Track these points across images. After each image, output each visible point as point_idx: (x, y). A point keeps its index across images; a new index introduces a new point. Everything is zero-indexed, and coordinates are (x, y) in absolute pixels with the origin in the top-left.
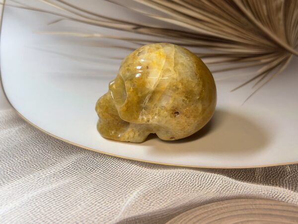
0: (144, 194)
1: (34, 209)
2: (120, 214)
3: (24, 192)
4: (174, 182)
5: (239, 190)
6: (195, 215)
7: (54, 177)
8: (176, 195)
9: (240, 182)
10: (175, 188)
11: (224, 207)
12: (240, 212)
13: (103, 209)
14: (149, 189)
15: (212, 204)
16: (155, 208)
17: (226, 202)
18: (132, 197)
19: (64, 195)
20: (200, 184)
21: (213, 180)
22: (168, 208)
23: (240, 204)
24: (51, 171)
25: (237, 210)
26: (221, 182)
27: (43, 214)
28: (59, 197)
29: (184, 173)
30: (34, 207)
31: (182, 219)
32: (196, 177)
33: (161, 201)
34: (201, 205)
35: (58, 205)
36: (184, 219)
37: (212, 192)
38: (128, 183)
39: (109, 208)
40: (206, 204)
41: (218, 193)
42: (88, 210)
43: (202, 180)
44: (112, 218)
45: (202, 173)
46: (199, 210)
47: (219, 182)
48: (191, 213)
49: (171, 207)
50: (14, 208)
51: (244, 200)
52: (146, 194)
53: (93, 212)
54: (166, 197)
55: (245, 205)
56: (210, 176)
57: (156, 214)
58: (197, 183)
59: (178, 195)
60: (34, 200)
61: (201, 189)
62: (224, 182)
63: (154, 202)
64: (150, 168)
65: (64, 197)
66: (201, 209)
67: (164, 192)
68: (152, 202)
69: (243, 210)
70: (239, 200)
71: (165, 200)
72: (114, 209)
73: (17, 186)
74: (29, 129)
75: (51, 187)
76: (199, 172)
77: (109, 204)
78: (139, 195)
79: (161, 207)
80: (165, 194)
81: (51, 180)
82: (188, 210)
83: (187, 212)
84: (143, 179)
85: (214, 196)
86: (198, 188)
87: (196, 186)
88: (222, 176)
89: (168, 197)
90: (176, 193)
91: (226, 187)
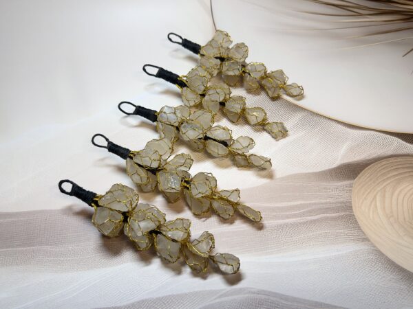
2: (339, 161)
4: (367, 141)
5: (408, 150)
6: (382, 165)
9: (409, 144)
10: (368, 145)
11: (398, 161)
15: (391, 158)
16: (358, 158)
17: (400, 158)
18: (343, 150)
20: (383, 143)
21: (392, 141)
34: (384, 159)
36: (375, 167)
37: (391, 150)
38: (338, 139)
39: (331, 156)
40: (388, 158)
41: (395, 151)
44: (334, 163)
45: (384, 135)
47: (396, 143)
48: (379, 163)
49: (367, 158)
55: (411, 161)
56: (390, 138)
57: (359, 162)
59: (371, 150)
61: (384, 147)
62: (398, 143)
64: (351, 128)
68: (356, 154)
70: (408, 157)
71: (363, 154)
72: (334, 157)
79: (361, 158)
84: (347, 137)
85: (392, 153)
87: (381, 145)
88: (397, 139)
89: (364, 151)
91: (400, 147)
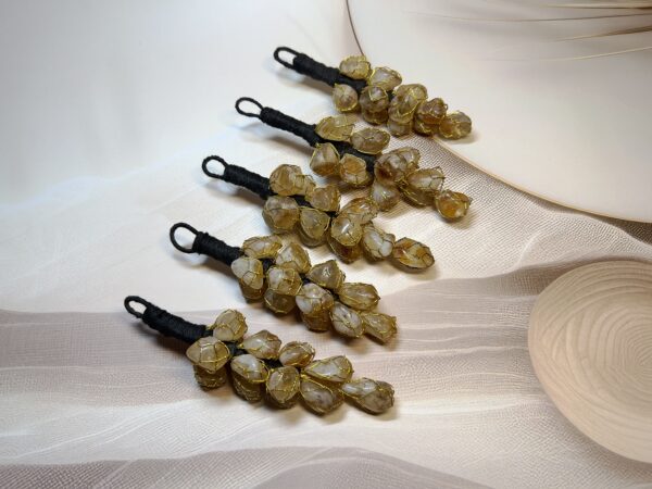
2: (519, 262)
4: (570, 231)
5: (633, 251)
6: (586, 272)
8: (571, 247)
9: (636, 240)
10: (571, 239)
11: (614, 268)
12: (628, 276)
14: (545, 237)
15: (603, 263)
16: (550, 259)
17: (618, 262)
18: (529, 244)
20: (595, 237)
22: (562, 261)
25: (626, 274)
26: (617, 237)
27: (450, 251)
32: (593, 227)
33: (556, 252)
34: (592, 263)
36: (575, 275)
38: (524, 226)
39: (509, 253)
40: (598, 262)
41: (612, 251)
42: (490, 252)
44: (512, 265)
45: (600, 223)
46: (590, 267)
48: (583, 269)
51: (635, 263)
53: (494, 256)
56: (607, 228)
57: (551, 266)
58: (593, 235)
61: (596, 243)
63: (550, 252)
64: (547, 208)
67: (559, 241)
70: (630, 262)
72: (513, 255)
77: (509, 248)
79: (555, 259)
83: (580, 268)
84: (539, 222)
85: (607, 254)
86: (593, 242)
87: (591, 239)
88: (619, 230)
89: (563, 248)
91: (621, 245)
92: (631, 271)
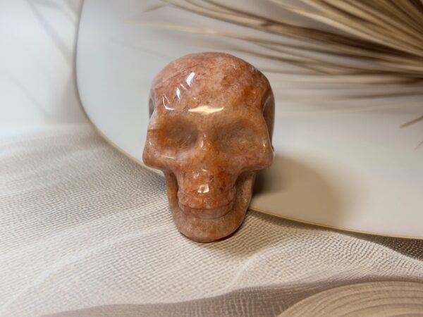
0: (268, 258)
1: (117, 261)
2: (233, 282)
3: (104, 236)
4: (311, 248)
5: (407, 269)
6: (341, 296)
7: (144, 221)
8: (314, 265)
9: (408, 258)
10: (313, 256)
11: (383, 291)
12: (406, 301)
13: (210, 271)
14: (275, 253)
15: (366, 284)
16: (283, 279)
17: (387, 283)
18: (251, 261)
19: (158, 247)
20: (349, 254)
21: (370, 250)
22: (302, 282)
23: (407, 288)
24: (141, 213)
25: (403, 297)
26: (381, 254)
27: (128, 269)
28: (150, 248)
29: (326, 236)
30: (117, 258)
31: (321, 299)
32: (344, 243)
33: (292, 271)
34: (349, 284)
35: (149, 259)
36: (324, 299)
37: (366, 267)
38: (245, 241)
39: (218, 272)
40: (358, 283)
41: (376, 270)
42: (190, 270)
43: (353, 249)
44: (222, 286)
45: (353, 239)
46: (346, 290)
47: (378, 254)
48: (336, 292)
49: (307, 281)
50: (91, 256)
51: (414, 284)
52: (271, 258)
53: (195, 274)
54: (299, 266)
55: (414, 291)
56: (364, 245)
57: (284, 287)
58: (345, 252)
59: (317, 266)
60: (117, 249)
61: (351, 261)
62: (385, 256)
63: (282, 271)
64: (277, 224)
65: (158, 248)
66: (349, 288)
67: (296, 259)
68: (279, 271)
69: (412, 297)
70: (406, 284)
71: (298, 271)
72: (225, 274)
73: (95, 227)
74: (113, 153)
75: (140, 234)
76: (348, 237)
77: (219, 266)
78: (260, 259)
79: (291, 280)
80: (298, 262)
81: (141, 225)
82: (330, 288)
83: (330, 290)
84: (266, 237)
85: (369, 273)
86: (347, 259)
87: (344, 257)
88: (382, 247)
89: (302, 266)
90: (314, 263)
91: (388, 262)
92: (412, 294)
